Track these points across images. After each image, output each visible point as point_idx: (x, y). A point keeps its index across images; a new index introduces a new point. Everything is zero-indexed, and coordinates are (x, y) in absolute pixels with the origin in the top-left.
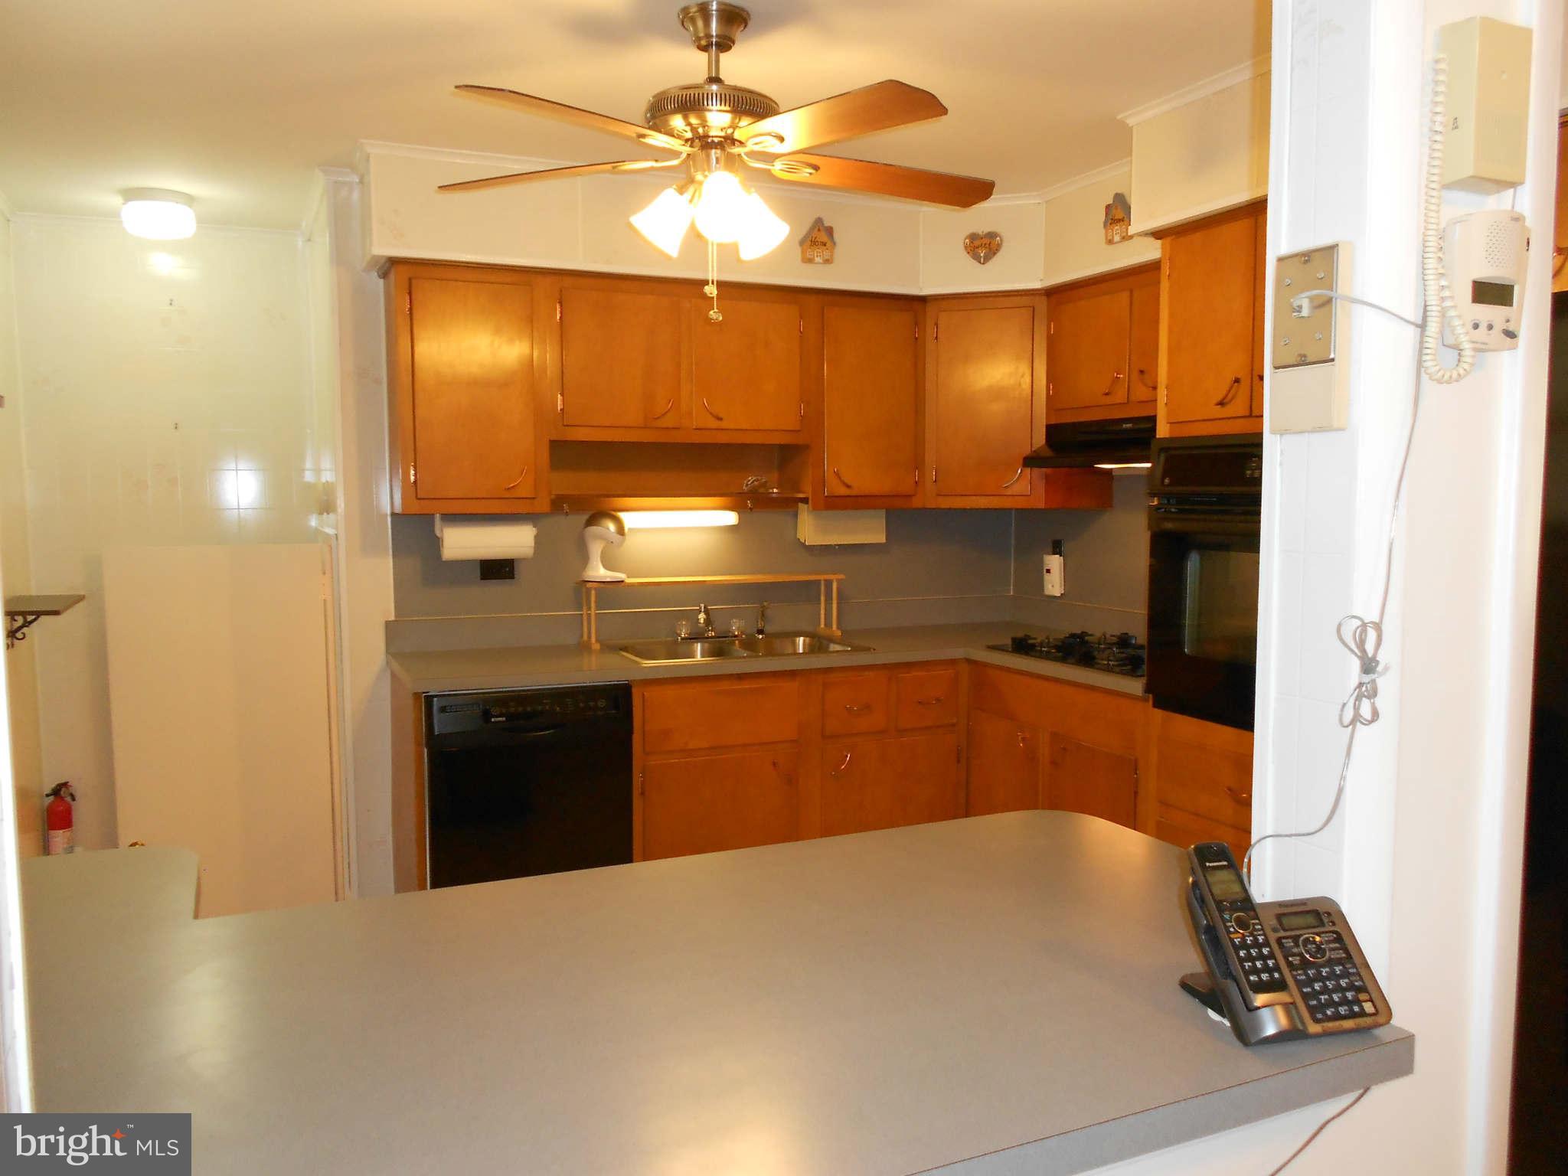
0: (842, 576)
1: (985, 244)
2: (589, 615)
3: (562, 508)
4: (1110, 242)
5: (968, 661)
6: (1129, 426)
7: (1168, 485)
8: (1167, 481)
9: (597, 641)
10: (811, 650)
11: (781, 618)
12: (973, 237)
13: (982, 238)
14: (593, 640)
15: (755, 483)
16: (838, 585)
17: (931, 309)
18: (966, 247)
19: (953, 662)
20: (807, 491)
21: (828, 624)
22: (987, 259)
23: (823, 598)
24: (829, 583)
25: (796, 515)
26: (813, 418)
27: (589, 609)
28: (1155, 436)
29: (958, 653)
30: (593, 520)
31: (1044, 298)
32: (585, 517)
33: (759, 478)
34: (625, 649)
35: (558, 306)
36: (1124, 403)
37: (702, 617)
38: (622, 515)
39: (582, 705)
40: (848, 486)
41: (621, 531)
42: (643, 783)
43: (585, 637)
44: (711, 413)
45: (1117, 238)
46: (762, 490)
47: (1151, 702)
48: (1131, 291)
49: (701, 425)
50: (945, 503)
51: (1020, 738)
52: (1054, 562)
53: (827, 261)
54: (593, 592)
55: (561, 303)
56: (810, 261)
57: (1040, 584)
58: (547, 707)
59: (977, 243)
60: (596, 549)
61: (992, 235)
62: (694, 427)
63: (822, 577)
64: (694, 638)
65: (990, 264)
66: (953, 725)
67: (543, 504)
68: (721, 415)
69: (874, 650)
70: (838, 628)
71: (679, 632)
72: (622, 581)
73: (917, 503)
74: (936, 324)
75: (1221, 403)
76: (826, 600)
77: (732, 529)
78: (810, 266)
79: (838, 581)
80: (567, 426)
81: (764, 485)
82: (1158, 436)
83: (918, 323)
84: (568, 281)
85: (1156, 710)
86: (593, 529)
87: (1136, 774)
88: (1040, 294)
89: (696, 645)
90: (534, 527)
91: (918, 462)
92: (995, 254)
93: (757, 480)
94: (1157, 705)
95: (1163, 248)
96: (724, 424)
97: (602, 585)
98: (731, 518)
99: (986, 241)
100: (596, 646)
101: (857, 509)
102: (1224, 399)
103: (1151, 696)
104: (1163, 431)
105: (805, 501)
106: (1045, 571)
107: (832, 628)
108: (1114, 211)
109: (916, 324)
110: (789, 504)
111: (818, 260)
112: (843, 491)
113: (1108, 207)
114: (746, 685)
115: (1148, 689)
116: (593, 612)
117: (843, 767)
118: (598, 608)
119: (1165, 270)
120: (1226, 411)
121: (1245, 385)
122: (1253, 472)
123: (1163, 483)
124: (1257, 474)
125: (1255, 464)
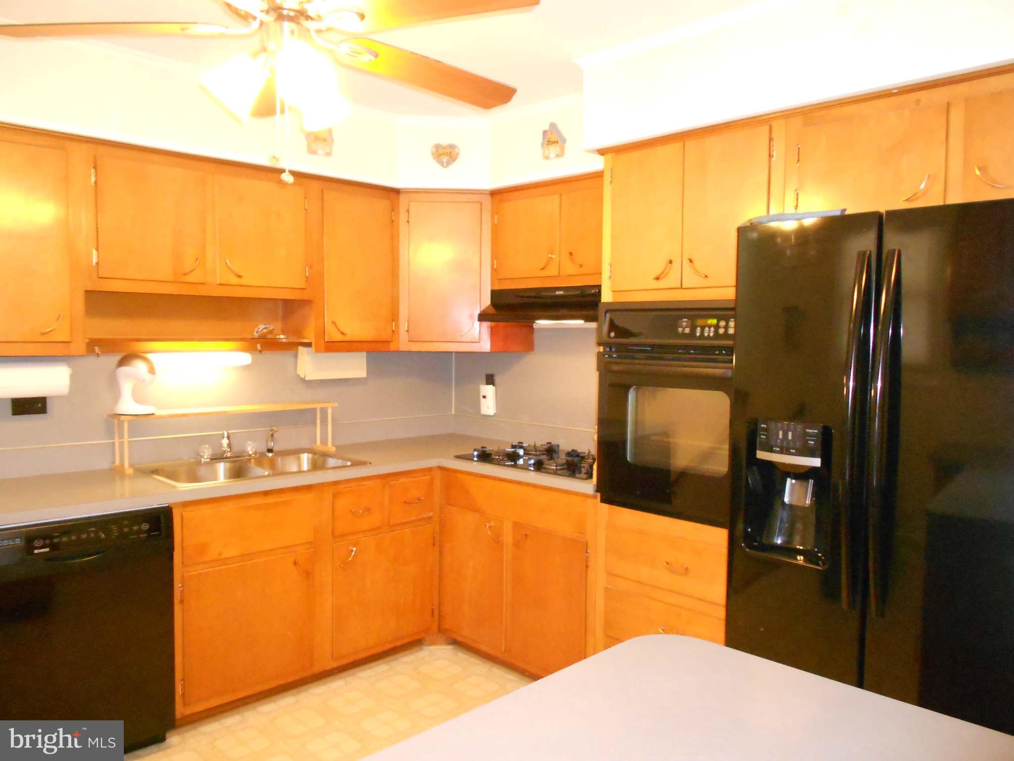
0: (336, 405)
1: (447, 153)
2: (121, 444)
3: (94, 351)
4: (547, 158)
5: (441, 468)
6: (561, 293)
7: (613, 338)
8: (612, 334)
9: (131, 466)
10: (316, 466)
11: (286, 439)
12: (438, 147)
13: (445, 148)
14: (126, 465)
15: (264, 331)
16: (332, 410)
17: (403, 198)
18: (433, 154)
19: (429, 470)
20: (310, 337)
21: (324, 441)
22: (448, 164)
23: (318, 422)
24: (324, 411)
25: (296, 356)
26: (315, 279)
27: (121, 436)
28: (600, 301)
29: (433, 463)
30: (124, 361)
31: (489, 198)
32: (117, 358)
33: (268, 326)
34: (155, 472)
35: (93, 171)
36: (556, 276)
37: (225, 442)
38: (149, 356)
39: (126, 530)
40: (343, 334)
41: (152, 371)
42: (182, 592)
43: (118, 462)
44: (233, 272)
45: (552, 155)
46: (269, 336)
47: (599, 498)
48: (561, 195)
49: (224, 282)
50: (415, 347)
51: (487, 526)
52: (489, 390)
53: (328, 154)
54: (126, 425)
55: (95, 168)
56: (314, 153)
57: (477, 406)
58: (92, 535)
59: (441, 151)
60: (127, 388)
61: (452, 147)
62: (218, 283)
63: (318, 406)
64: (217, 458)
65: (449, 168)
66: (430, 518)
67: (79, 346)
68: (241, 274)
69: (370, 463)
70: (333, 446)
71: (202, 454)
72: (153, 414)
73: (393, 347)
74: (408, 211)
75: (657, 278)
76: (322, 422)
77: (247, 368)
78: (314, 156)
79: (332, 408)
80: (101, 278)
81: (271, 332)
82: (602, 301)
83: (394, 208)
84: (101, 149)
85: (603, 504)
86: (124, 370)
87: (588, 553)
88: (486, 194)
89: (218, 464)
90: (70, 367)
91: (394, 317)
92: (454, 160)
93: (265, 328)
94: (603, 500)
95: (606, 162)
96: (244, 281)
97: (135, 418)
98: (246, 358)
99: (449, 151)
100: (129, 471)
101: (348, 352)
102: (660, 275)
103: (599, 494)
104: (607, 297)
105: (309, 345)
106: (481, 397)
107: (327, 445)
108: (549, 135)
109: (393, 210)
110: (292, 347)
111: (321, 152)
112: (339, 337)
113: (545, 132)
114: (271, 500)
115: (599, 489)
116: (126, 439)
117: (350, 559)
118: (130, 437)
119: (607, 178)
120: (662, 284)
121: (676, 266)
122: (684, 329)
123: (609, 336)
124: (687, 330)
125: (685, 324)
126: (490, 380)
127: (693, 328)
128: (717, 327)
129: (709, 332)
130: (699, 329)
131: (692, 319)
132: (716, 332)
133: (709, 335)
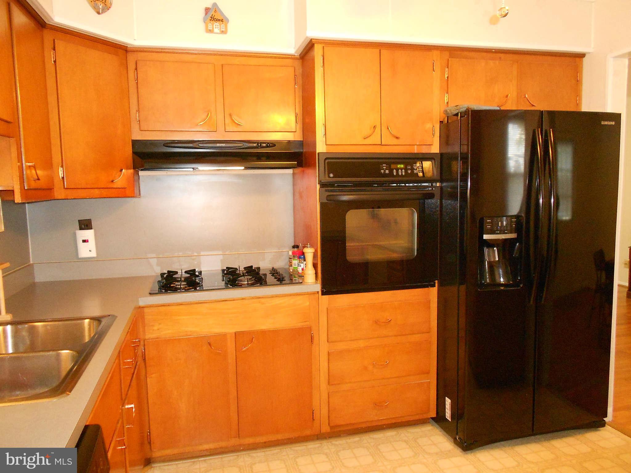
4: (210, 31)
7: (332, 177)
8: (331, 175)
22: (103, 11)
45: (216, 30)
47: (320, 293)
50: (72, 195)
52: (90, 234)
74: (54, 49)
82: (317, 151)
85: (323, 296)
92: (108, 9)
104: (321, 148)
106: (81, 241)
108: (213, 13)
119: (318, 62)
120: (368, 141)
121: (378, 130)
122: (385, 171)
123: (329, 177)
124: (387, 172)
125: (385, 167)
126: (85, 225)
127: (391, 171)
128: (406, 170)
129: (402, 172)
130: (395, 170)
131: (389, 164)
132: (406, 172)
133: (402, 174)
